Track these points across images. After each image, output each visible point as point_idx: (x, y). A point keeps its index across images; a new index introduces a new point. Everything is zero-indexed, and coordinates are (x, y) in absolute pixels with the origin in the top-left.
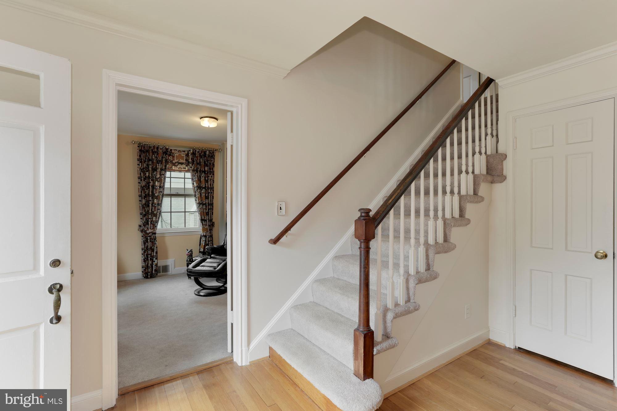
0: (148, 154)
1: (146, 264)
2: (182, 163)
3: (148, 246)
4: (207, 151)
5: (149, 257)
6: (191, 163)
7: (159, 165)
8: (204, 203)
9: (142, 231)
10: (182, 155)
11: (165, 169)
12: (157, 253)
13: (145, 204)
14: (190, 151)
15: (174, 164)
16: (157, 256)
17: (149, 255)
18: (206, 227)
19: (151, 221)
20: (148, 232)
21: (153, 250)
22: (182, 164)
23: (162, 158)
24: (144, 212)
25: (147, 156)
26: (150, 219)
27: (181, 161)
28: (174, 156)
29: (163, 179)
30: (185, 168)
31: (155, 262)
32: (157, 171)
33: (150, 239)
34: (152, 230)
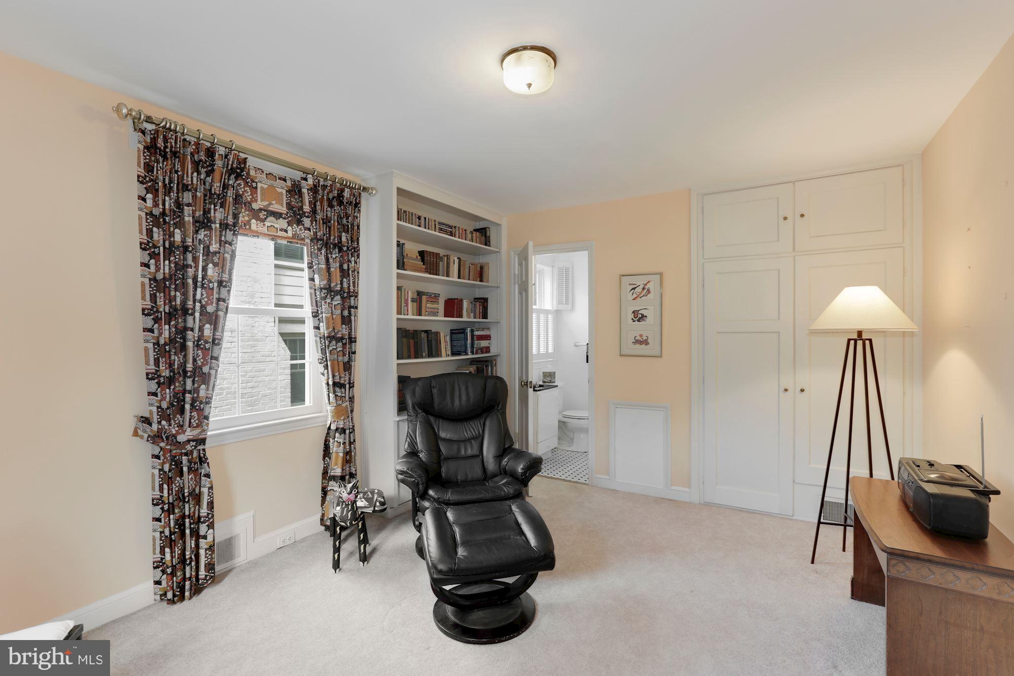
0: (178, 166)
1: (177, 551)
2: (277, 213)
3: (182, 489)
4: (346, 190)
5: (187, 524)
6: (308, 217)
7: (215, 210)
8: (339, 335)
9: (155, 438)
10: (279, 190)
11: (235, 225)
12: (211, 505)
13: (172, 341)
14: (306, 179)
15: (255, 214)
16: (213, 516)
17: (187, 520)
18: (344, 405)
19: (194, 401)
20: (181, 438)
21: (198, 498)
22: (277, 215)
23: (225, 187)
24: (168, 371)
25: (176, 172)
26: (190, 392)
27: (276, 207)
28: (256, 188)
29: (228, 256)
30: (286, 231)
31: (205, 537)
32: (210, 229)
33: (190, 461)
34: (196, 432)
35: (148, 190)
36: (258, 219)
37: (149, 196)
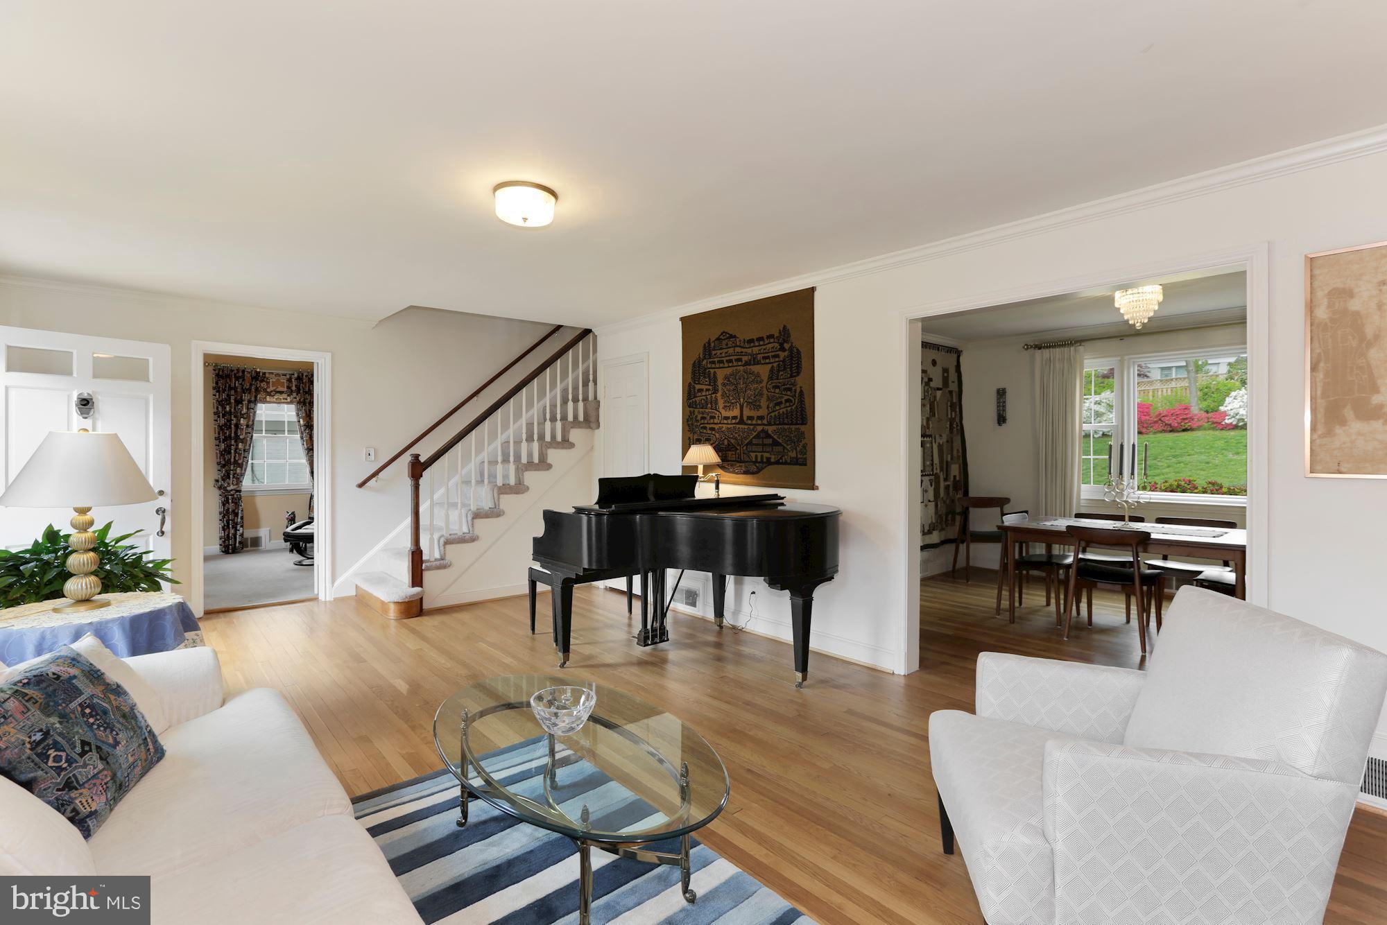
0: (228, 380)
1: (226, 533)
2: (281, 391)
3: (228, 509)
6: (295, 392)
7: (246, 394)
9: (220, 488)
10: (282, 381)
11: (255, 401)
12: (242, 518)
13: (225, 450)
16: (243, 523)
17: (231, 522)
19: (234, 474)
20: (229, 488)
21: (237, 515)
22: (281, 393)
23: (251, 385)
24: (223, 462)
25: (228, 383)
26: (232, 470)
27: (280, 389)
28: (269, 382)
29: (251, 414)
30: (286, 399)
31: (239, 531)
32: (243, 404)
33: (233, 499)
34: (235, 487)
35: (217, 392)
36: (270, 395)
37: (217, 394)
